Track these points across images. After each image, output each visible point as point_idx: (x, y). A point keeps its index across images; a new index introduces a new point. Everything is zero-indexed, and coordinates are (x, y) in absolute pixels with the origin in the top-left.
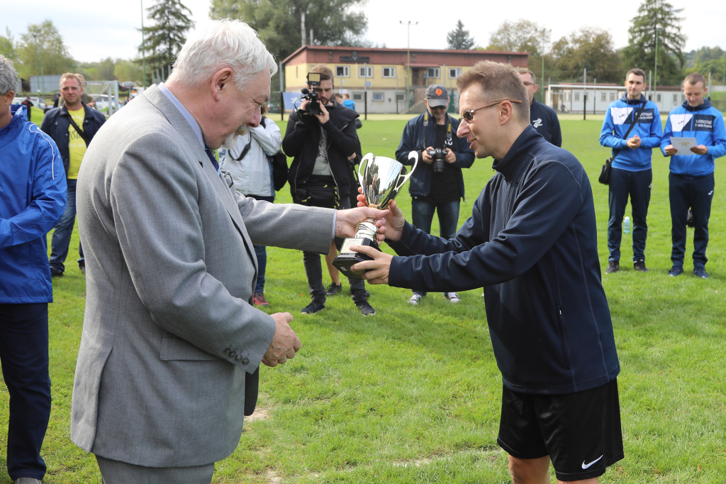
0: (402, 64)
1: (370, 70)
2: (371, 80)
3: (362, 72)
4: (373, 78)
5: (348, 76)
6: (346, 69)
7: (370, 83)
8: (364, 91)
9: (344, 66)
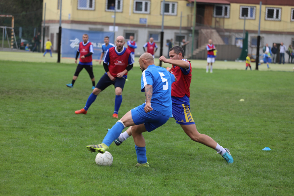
2: (147, 17)
4: (150, 14)
6: (119, 2)
7: (146, 20)
8: (160, 31)
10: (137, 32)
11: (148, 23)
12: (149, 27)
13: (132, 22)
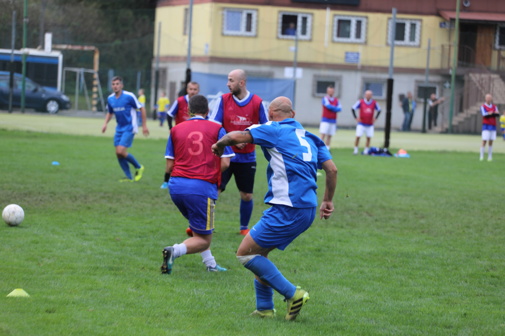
0: (438, 14)
1: (359, 23)
2: (359, 49)
3: (342, 28)
4: (366, 43)
5: (307, 37)
6: (305, 20)
7: (357, 55)
8: (386, 76)
9: (300, 12)
10: (339, 79)
11: (362, 61)
12: (364, 69)
13: (329, 60)
